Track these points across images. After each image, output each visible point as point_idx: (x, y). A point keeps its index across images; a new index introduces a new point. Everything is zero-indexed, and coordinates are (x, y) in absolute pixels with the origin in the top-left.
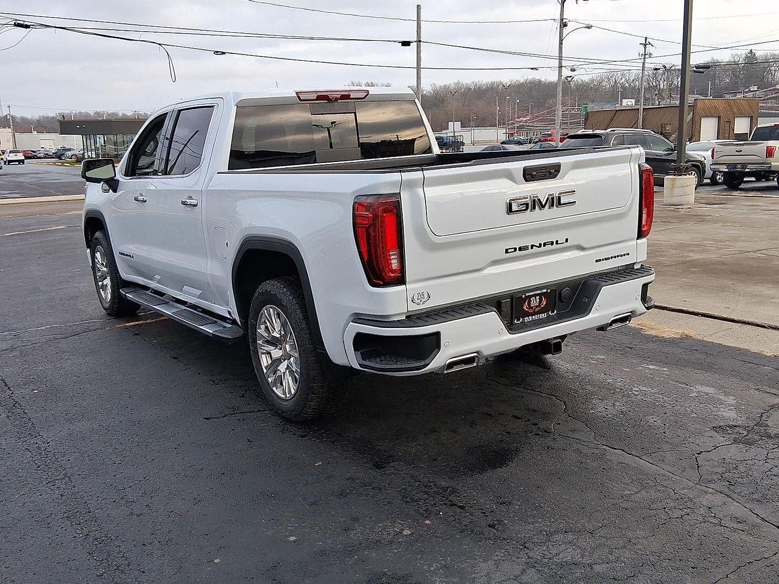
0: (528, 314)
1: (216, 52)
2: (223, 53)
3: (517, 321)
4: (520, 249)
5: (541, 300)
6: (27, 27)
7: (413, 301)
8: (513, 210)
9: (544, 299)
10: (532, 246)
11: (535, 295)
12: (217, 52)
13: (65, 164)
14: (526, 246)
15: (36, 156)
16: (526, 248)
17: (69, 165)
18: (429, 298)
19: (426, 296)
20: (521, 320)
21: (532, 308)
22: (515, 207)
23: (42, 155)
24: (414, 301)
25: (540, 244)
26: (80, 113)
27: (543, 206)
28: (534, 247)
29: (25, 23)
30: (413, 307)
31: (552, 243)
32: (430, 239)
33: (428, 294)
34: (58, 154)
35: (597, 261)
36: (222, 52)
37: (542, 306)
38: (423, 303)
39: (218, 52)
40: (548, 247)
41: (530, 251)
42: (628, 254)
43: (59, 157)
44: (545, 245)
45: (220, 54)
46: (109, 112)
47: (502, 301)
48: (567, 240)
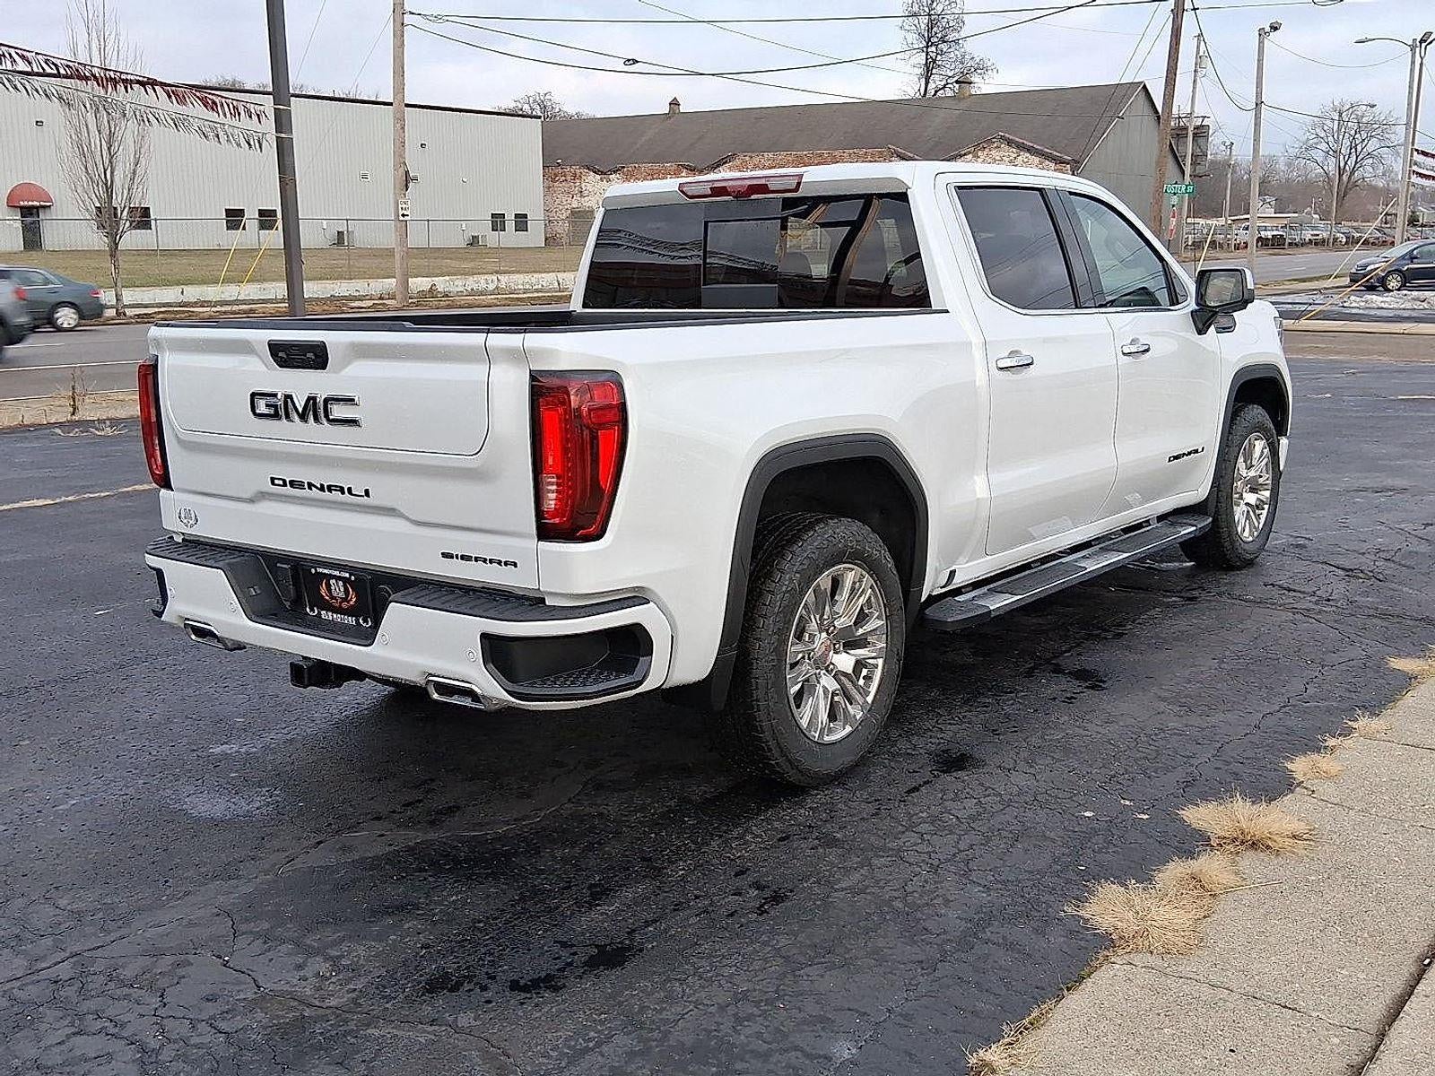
5: (346, 591)
8: (258, 412)
9: (351, 593)
11: (336, 578)
14: (302, 482)
16: (301, 485)
18: (197, 521)
19: (193, 516)
21: (334, 598)
22: (261, 406)
24: (182, 519)
25: (322, 485)
27: (303, 418)
28: (312, 487)
30: (182, 528)
31: (342, 490)
33: (196, 515)
35: (444, 555)
37: (351, 603)
38: (191, 526)
40: (336, 495)
41: (306, 492)
42: (517, 565)
44: (330, 488)
47: (278, 565)
48: (367, 493)
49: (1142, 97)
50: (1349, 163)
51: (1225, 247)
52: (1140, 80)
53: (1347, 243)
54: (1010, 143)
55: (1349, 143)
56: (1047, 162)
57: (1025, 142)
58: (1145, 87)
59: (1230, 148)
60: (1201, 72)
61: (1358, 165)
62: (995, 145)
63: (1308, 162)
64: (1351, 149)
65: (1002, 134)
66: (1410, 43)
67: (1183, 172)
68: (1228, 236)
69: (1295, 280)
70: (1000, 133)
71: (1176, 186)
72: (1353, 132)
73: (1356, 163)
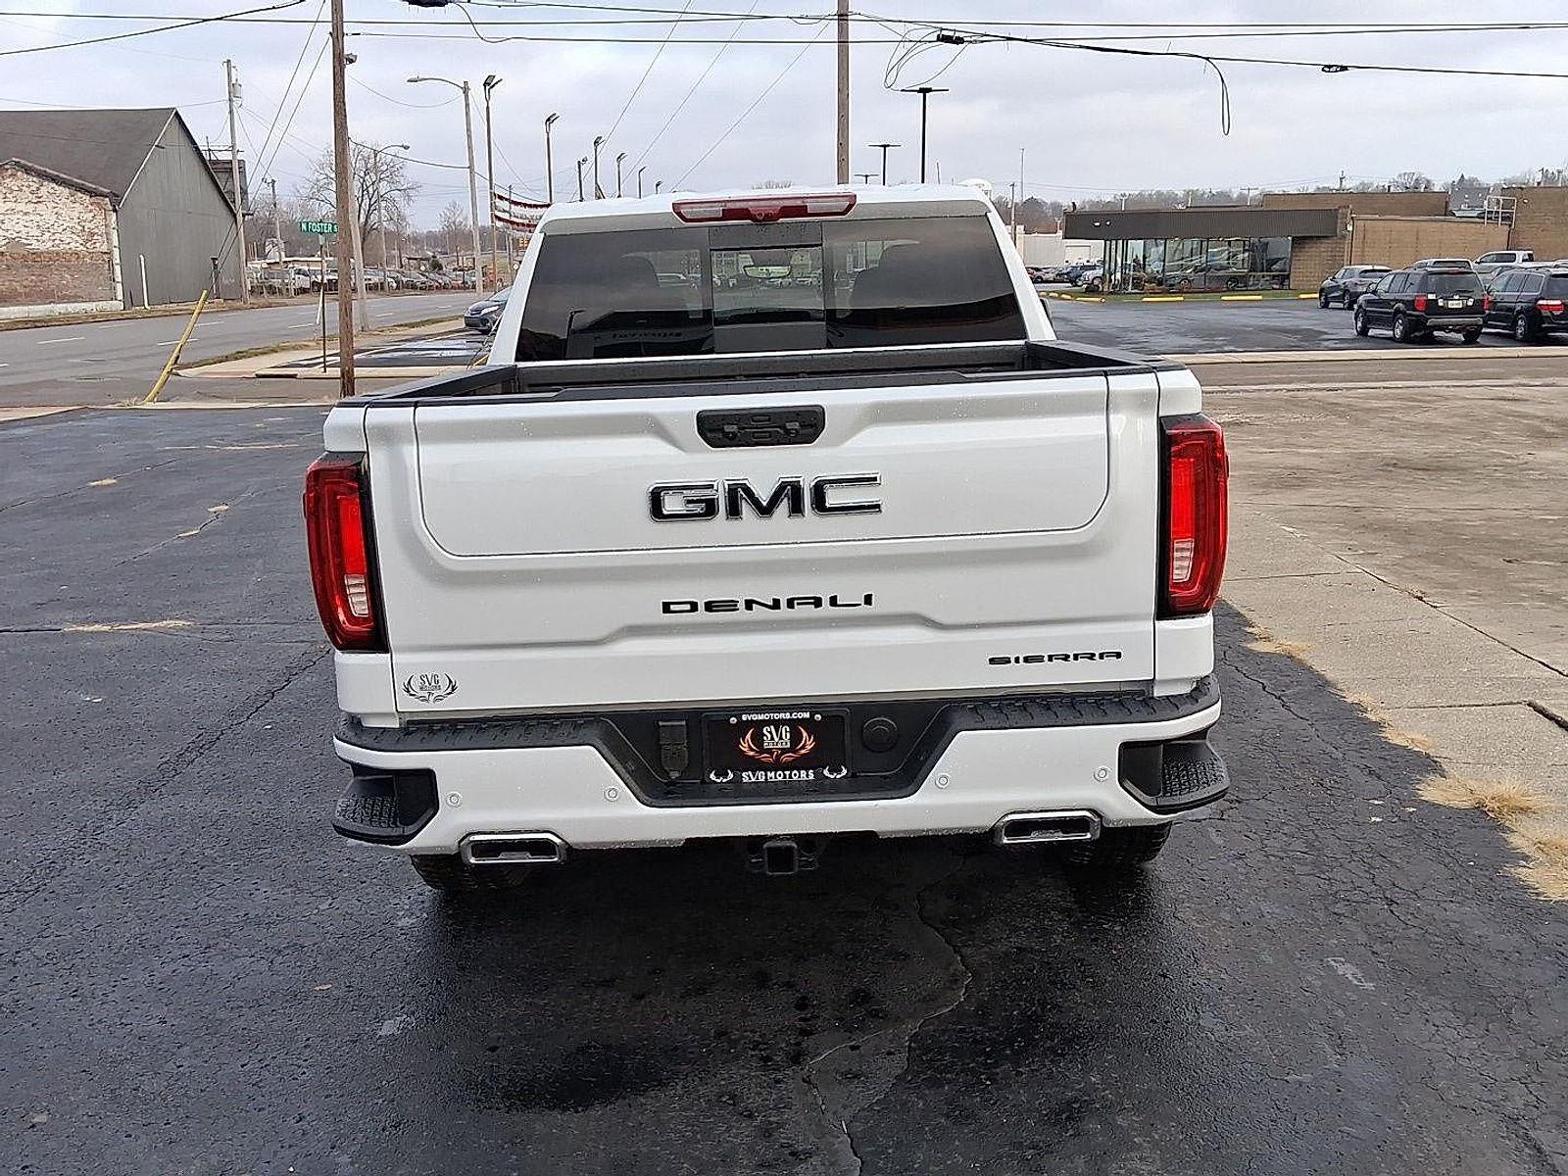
0: (755, 765)
1: (1327, 68)
2: (1344, 68)
3: (717, 776)
4: (710, 607)
5: (796, 738)
6: (959, 41)
7: (408, 691)
8: (665, 512)
9: (805, 734)
10: (749, 604)
11: (777, 724)
12: (1330, 67)
13: (1063, 296)
14: (733, 601)
15: (1041, 277)
16: (731, 606)
17: (1069, 297)
18: (453, 690)
19: (444, 684)
20: (731, 775)
21: (770, 751)
22: (672, 504)
23: (1051, 276)
24: (412, 692)
25: (776, 601)
26: (1159, 194)
27: (765, 511)
28: (754, 605)
29: (957, 35)
30: (412, 706)
31: (818, 602)
32: (433, 559)
33: (450, 681)
34: (1072, 275)
35: (992, 661)
36: (1342, 67)
37: (803, 752)
38: (436, 700)
39: (1332, 66)
40: (806, 610)
41: (742, 613)
42: (1118, 655)
43: (1073, 282)
44: (791, 603)
45: (1336, 71)
46: (1214, 192)
47: (661, 723)
48: (868, 600)
49: (176, 124)
50: (363, 204)
51: (284, 292)
52: (173, 106)
53: (398, 288)
54: (28, 170)
55: (360, 185)
56: (80, 194)
57: (47, 170)
58: (177, 114)
59: (273, 186)
60: (236, 102)
61: (372, 208)
62: (9, 172)
63: (322, 203)
64: (363, 191)
65: (17, 160)
66: (463, 86)
67: (235, 216)
68: (286, 281)
69: (406, 325)
70: (14, 159)
71: (322, 224)
72: (362, 174)
73: (370, 206)
